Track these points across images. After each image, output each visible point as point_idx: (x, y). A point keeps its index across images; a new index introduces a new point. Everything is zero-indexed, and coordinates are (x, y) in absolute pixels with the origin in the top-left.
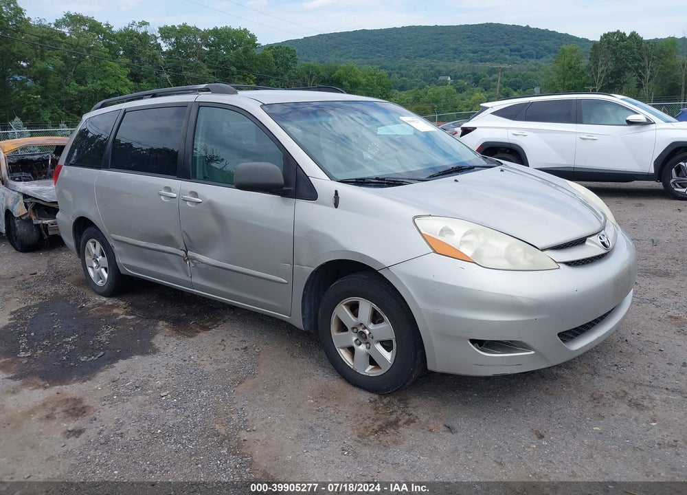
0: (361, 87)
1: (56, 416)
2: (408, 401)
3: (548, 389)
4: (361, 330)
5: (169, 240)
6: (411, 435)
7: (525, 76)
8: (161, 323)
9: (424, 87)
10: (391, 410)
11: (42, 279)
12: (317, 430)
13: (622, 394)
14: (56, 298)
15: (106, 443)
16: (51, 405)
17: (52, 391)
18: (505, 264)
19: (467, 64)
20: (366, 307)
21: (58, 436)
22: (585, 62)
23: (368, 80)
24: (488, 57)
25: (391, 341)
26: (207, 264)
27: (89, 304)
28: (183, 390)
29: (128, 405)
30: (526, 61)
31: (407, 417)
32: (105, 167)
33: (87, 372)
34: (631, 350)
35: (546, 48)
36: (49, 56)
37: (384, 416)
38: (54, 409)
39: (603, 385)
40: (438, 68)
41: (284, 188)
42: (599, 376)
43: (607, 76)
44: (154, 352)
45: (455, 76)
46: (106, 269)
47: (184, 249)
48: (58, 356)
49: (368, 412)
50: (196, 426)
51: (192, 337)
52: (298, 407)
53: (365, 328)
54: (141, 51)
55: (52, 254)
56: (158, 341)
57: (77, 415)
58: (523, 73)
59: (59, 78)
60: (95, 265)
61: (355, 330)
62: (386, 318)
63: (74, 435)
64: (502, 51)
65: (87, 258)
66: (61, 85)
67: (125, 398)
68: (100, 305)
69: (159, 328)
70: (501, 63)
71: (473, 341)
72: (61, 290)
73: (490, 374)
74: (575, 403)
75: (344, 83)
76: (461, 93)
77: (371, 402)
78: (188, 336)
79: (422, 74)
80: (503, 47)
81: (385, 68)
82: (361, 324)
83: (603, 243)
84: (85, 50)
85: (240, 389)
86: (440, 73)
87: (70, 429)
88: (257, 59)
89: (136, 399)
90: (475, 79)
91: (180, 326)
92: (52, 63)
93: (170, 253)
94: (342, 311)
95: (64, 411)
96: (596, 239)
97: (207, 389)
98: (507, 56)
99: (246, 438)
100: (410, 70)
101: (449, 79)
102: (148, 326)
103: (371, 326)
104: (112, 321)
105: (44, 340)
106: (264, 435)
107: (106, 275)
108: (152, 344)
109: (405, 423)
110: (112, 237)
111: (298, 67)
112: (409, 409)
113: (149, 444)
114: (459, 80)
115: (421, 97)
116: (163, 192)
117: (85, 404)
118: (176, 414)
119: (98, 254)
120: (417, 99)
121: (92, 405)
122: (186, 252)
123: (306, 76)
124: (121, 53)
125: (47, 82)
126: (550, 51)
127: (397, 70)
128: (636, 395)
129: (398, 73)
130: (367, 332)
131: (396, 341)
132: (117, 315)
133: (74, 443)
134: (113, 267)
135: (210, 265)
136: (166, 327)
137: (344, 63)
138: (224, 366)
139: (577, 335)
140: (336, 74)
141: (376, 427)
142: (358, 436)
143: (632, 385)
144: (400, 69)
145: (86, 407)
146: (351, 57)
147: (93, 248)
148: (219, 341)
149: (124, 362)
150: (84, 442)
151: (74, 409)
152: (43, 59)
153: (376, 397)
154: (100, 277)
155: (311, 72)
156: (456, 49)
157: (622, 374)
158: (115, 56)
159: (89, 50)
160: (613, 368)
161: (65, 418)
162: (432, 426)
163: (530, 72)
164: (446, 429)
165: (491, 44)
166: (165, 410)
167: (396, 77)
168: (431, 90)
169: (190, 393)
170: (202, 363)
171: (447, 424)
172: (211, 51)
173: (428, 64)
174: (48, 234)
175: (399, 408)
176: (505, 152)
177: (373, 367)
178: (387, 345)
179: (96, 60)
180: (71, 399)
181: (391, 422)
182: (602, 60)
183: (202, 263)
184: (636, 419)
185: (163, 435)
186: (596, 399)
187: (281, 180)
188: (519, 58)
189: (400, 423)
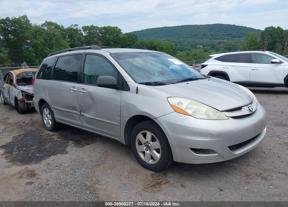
0: (164, 50)
1: (23, 177)
2: (167, 175)
3: (227, 171)
4: (147, 144)
5: (74, 108)
6: (166, 188)
7: (233, 45)
8: (71, 142)
9: (190, 50)
10: (159, 178)
11: (27, 124)
12: (127, 185)
13: (259, 174)
14: (31, 131)
15: (41, 188)
16: (22, 173)
17: (23, 167)
18: (205, 117)
19: (209, 40)
20: (149, 135)
21: (23, 184)
22: (259, 39)
23: (167, 47)
24: (218, 37)
25: (159, 149)
26: (88, 117)
27: (44, 134)
28: (75, 168)
29: (53, 173)
30: (234, 39)
31: (165, 181)
32: (51, 79)
33: (38, 160)
34: (266, 156)
35: (242, 33)
36: (39, 38)
37: (156, 180)
38: (23, 174)
39: (251, 170)
40: (196, 42)
41: (117, 86)
42: (250, 166)
43: (269, 45)
44: (66, 153)
45: (204, 45)
46: (51, 120)
47: (80, 111)
48: (28, 154)
49: (150, 178)
50: (78, 182)
51: (82, 147)
52: (121, 176)
53: (149, 144)
54: (75, 36)
55: (32, 115)
56: (68, 149)
57: (32, 177)
58: (232, 44)
59: (43, 47)
60: (47, 119)
61: (145, 144)
62: (157, 139)
63: (29, 184)
64: (223, 35)
65: (44, 116)
66: (43, 49)
67: (52, 170)
68: (48, 134)
69: (70, 144)
70: (223, 40)
71: (192, 149)
72: (33, 128)
73: (199, 163)
74: (238, 177)
75: (157, 48)
76: (206, 52)
77: (151, 175)
78: (81, 147)
79: (190, 45)
80: (224, 33)
81: (174, 42)
82: (148, 142)
83: (250, 110)
84: (53, 36)
85: (99, 168)
86: (197, 44)
87: (28, 182)
88: (121, 39)
89: (56, 171)
90: (212, 46)
91: (78, 143)
92: (40, 41)
93: (74, 113)
94: (140, 136)
95: (26, 175)
96: (246, 108)
97: (85, 168)
98: (226, 37)
99: (97, 187)
100: (185, 43)
101: (201, 46)
102: (65, 143)
103: (151, 143)
104: (51, 141)
105: (24, 148)
106: (105, 186)
107: (51, 123)
108: (66, 150)
109: (164, 183)
110: (53, 107)
111: (138, 42)
112: (167, 178)
113: (58, 188)
114: (205, 47)
115: (189, 54)
116: (72, 88)
117: (36, 173)
118: (71, 177)
119: (48, 114)
120: (187, 55)
121: (38, 173)
122: (80, 113)
123: (141, 46)
124: (67, 37)
125: (38, 48)
126: (244, 35)
127: (180, 43)
128: (265, 174)
129: (180, 44)
130: (150, 146)
131: (161, 149)
132: (54, 138)
133: (29, 187)
134: (53, 119)
135: (89, 118)
136: (73, 143)
137: (157, 40)
138: (93, 159)
139: (238, 148)
140: (154, 45)
141: (152, 185)
142: (144, 188)
143: (264, 171)
144: (181, 43)
145: (36, 174)
146: (160, 38)
147: (46, 112)
148: (93, 149)
149: (54, 156)
150: (33, 187)
151: (31, 174)
152: (36, 39)
153: (154, 173)
154: (48, 123)
155: (143, 44)
156: (204, 34)
157: (260, 166)
158: (64, 38)
159: (54, 35)
160: (256, 163)
161: (27, 177)
162: (175, 185)
163: (235, 43)
164: (181, 186)
165: (219, 32)
166: (67, 175)
167: (179, 46)
168: (193, 51)
169: (78, 169)
170: (85, 158)
171: (182, 184)
172: (103, 36)
173: (192, 40)
174: (31, 107)
175: (163, 178)
176: (220, 75)
177: (153, 160)
178: (158, 151)
179: (57, 39)
180: (30, 170)
181: (159, 183)
182: (266, 39)
183: (86, 117)
184: (264, 185)
185: (64, 185)
186: (247, 176)
187: (116, 83)
188: (231, 38)
189: (162, 183)
